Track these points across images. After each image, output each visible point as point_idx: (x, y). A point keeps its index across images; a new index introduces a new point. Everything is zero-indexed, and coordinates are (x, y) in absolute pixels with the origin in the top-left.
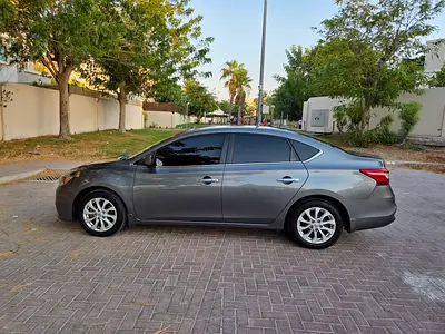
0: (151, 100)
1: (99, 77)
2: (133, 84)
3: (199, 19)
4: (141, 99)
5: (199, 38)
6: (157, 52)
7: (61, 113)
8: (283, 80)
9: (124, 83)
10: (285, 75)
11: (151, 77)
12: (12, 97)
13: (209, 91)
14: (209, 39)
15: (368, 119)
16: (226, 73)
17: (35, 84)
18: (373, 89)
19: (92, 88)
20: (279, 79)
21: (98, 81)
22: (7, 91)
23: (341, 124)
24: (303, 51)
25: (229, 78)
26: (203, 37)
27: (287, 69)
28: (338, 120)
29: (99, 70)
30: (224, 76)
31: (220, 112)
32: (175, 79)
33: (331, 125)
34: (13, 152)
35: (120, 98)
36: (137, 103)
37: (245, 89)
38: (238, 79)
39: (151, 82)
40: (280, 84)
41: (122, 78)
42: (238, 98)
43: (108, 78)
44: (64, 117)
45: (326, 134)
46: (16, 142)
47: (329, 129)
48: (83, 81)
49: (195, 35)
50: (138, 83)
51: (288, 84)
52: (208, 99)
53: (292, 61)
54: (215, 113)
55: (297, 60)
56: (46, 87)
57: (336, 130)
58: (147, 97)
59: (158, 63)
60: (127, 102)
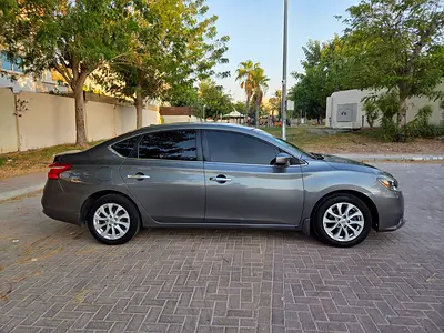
0: (167, 104)
1: (115, 83)
2: (149, 89)
3: (215, 18)
4: (157, 103)
5: (215, 38)
6: (173, 54)
7: (77, 120)
8: (302, 76)
9: (139, 88)
10: (303, 72)
11: (168, 80)
12: (26, 106)
13: (225, 92)
14: (225, 39)
15: (404, 110)
16: (241, 74)
17: (52, 93)
18: (409, 77)
19: (108, 94)
20: (297, 76)
21: (114, 87)
22: (22, 100)
23: (371, 117)
24: (321, 47)
25: (244, 78)
26: (218, 37)
27: (305, 65)
28: (368, 114)
29: (114, 75)
30: (239, 76)
31: (237, 114)
32: (191, 81)
33: (360, 120)
34: (27, 163)
35: (137, 103)
36: (153, 108)
37: (262, 88)
38: (254, 79)
39: (167, 86)
40: (299, 81)
41: (137, 82)
42: (255, 97)
43: (124, 84)
44: (80, 125)
45: (354, 130)
46: (32, 152)
47: (358, 124)
48: (99, 86)
49: (210, 35)
50: (154, 86)
51: (307, 81)
52: (224, 101)
53: (310, 57)
54: (231, 114)
55: (314, 56)
56: (63, 95)
57: (366, 125)
58: (164, 101)
59: (173, 65)
60: (143, 107)
